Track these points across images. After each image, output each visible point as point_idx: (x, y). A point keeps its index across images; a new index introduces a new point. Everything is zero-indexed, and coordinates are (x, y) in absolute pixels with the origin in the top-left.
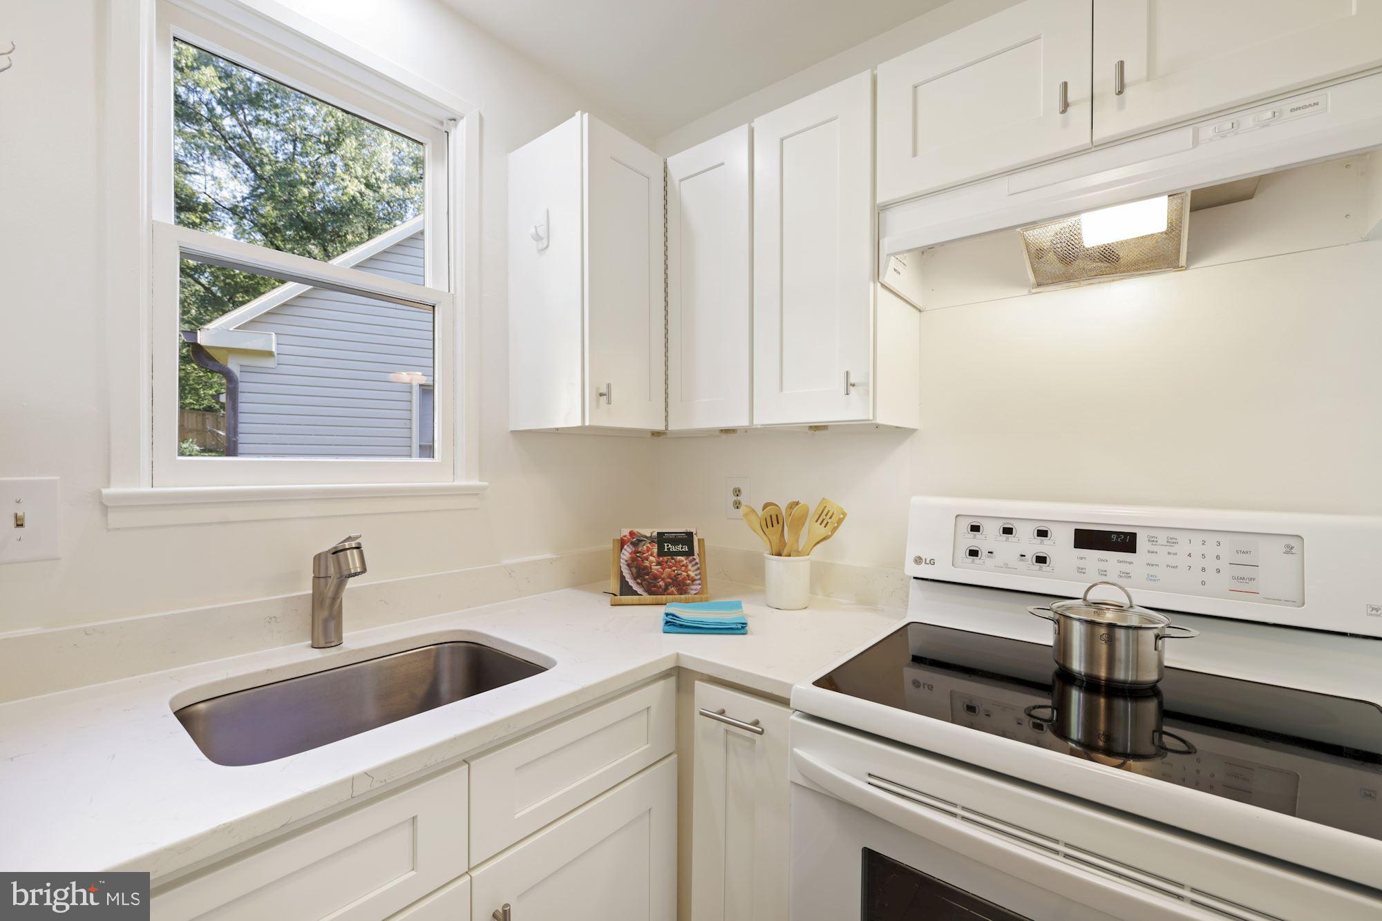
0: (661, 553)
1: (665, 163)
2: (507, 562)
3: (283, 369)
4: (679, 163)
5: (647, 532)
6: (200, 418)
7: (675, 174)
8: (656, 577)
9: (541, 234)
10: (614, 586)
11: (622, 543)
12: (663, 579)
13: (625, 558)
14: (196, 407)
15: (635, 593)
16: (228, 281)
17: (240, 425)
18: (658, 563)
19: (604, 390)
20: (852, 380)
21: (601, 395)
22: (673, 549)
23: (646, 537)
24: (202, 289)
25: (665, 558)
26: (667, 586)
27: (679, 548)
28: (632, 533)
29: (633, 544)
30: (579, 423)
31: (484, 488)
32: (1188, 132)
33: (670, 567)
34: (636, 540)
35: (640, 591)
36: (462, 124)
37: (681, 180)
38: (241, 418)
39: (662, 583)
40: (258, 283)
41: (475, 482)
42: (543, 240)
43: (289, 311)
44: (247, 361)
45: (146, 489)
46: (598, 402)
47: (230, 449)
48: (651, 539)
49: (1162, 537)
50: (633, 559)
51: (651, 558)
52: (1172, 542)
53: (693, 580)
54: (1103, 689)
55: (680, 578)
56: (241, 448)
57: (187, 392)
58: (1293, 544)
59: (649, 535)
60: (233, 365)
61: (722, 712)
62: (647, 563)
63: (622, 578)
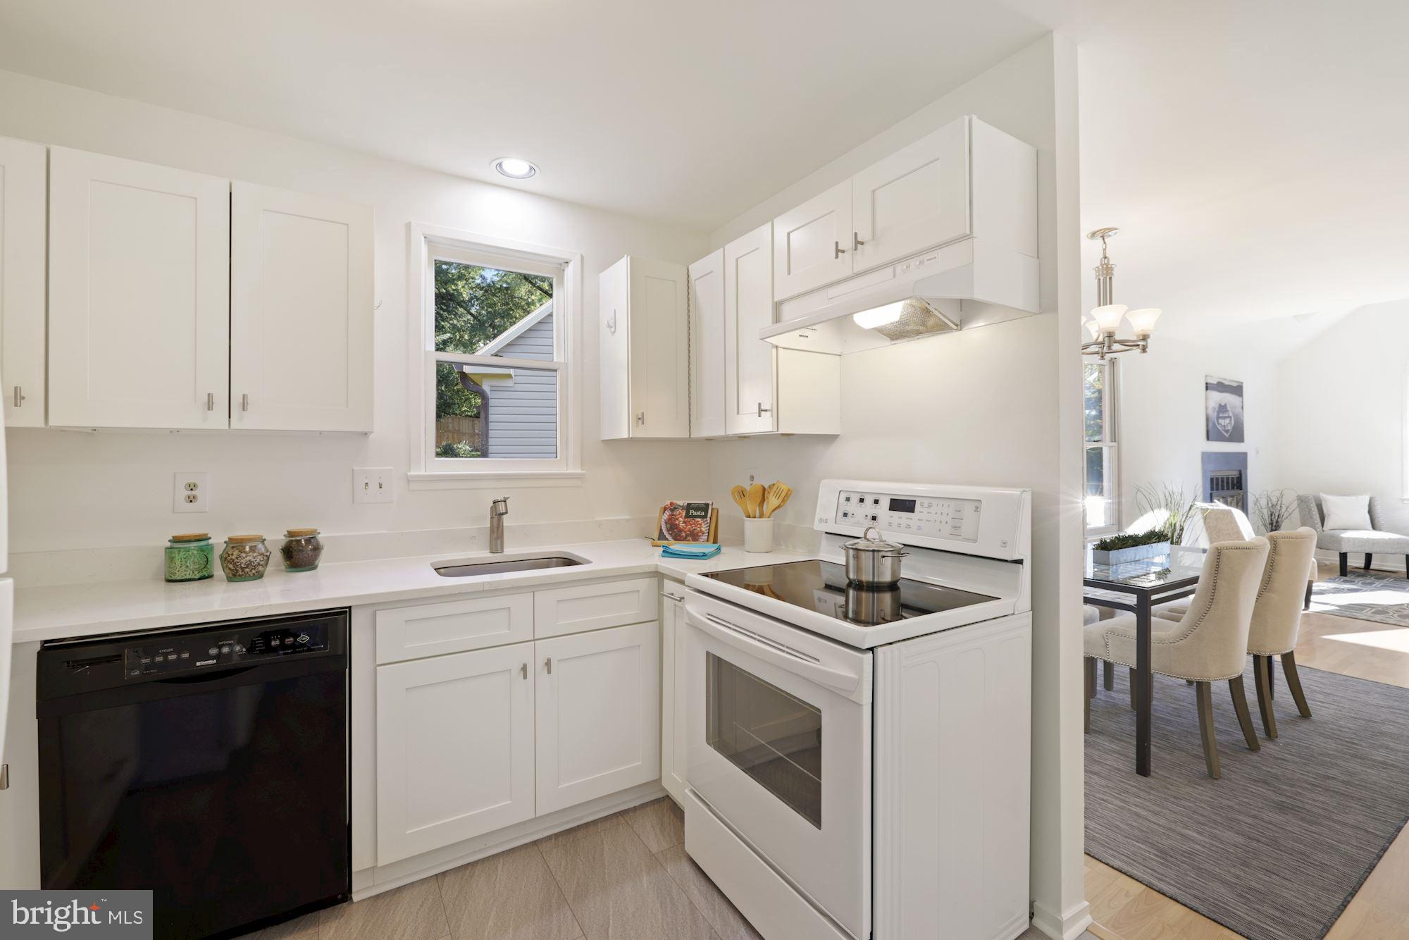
0: (687, 516)
1: (688, 269)
2: (598, 519)
3: (519, 387)
4: (696, 268)
5: (681, 503)
6: (471, 423)
7: (693, 277)
8: (681, 531)
9: (611, 324)
10: (656, 535)
11: (665, 509)
12: (685, 532)
13: (665, 518)
14: (469, 414)
15: (667, 539)
16: (490, 310)
17: (490, 432)
18: (684, 522)
19: (640, 417)
20: (763, 408)
21: (640, 419)
22: (695, 513)
23: (680, 506)
24: (472, 319)
25: (689, 519)
26: (687, 536)
27: (699, 513)
28: (671, 504)
29: (670, 509)
30: (626, 436)
31: (583, 474)
32: (890, 270)
33: (691, 525)
34: (673, 508)
35: (670, 538)
36: (571, 264)
37: (695, 280)
38: (491, 426)
39: (684, 534)
40: (511, 309)
41: (579, 471)
42: (613, 326)
43: (522, 341)
44: (495, 383)
45: (423, 473)
46: (637, 423)
47: (485, 454)
48: (683, 508)
49: (926, 502)
50: (669, 519)
51: (681, 519)
52: (930, 506)
53: (703, 533)
54: (865, 588)
55: (695, 531)
56: (491, 449)
57: (463, 401)
58: (977, 504)
59: (682, 505)
60: (486, 387)
61: (672, 594)
62: (677, 522)
63: (661, 530)
